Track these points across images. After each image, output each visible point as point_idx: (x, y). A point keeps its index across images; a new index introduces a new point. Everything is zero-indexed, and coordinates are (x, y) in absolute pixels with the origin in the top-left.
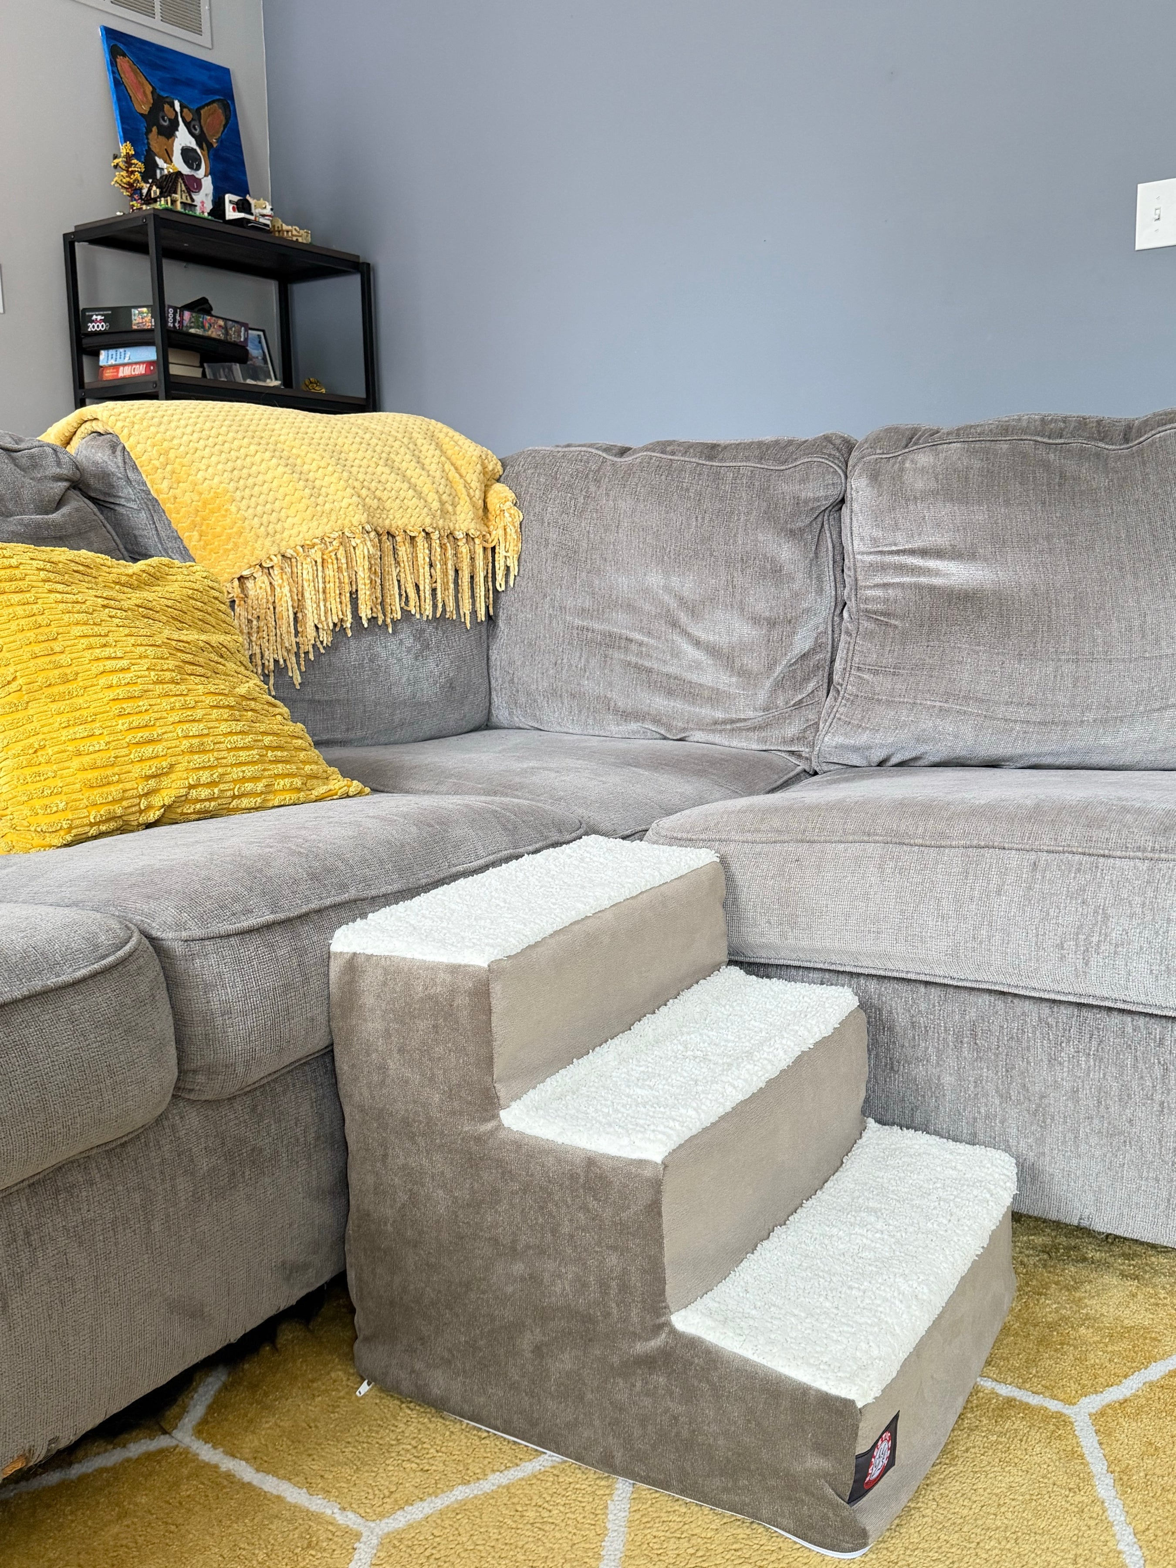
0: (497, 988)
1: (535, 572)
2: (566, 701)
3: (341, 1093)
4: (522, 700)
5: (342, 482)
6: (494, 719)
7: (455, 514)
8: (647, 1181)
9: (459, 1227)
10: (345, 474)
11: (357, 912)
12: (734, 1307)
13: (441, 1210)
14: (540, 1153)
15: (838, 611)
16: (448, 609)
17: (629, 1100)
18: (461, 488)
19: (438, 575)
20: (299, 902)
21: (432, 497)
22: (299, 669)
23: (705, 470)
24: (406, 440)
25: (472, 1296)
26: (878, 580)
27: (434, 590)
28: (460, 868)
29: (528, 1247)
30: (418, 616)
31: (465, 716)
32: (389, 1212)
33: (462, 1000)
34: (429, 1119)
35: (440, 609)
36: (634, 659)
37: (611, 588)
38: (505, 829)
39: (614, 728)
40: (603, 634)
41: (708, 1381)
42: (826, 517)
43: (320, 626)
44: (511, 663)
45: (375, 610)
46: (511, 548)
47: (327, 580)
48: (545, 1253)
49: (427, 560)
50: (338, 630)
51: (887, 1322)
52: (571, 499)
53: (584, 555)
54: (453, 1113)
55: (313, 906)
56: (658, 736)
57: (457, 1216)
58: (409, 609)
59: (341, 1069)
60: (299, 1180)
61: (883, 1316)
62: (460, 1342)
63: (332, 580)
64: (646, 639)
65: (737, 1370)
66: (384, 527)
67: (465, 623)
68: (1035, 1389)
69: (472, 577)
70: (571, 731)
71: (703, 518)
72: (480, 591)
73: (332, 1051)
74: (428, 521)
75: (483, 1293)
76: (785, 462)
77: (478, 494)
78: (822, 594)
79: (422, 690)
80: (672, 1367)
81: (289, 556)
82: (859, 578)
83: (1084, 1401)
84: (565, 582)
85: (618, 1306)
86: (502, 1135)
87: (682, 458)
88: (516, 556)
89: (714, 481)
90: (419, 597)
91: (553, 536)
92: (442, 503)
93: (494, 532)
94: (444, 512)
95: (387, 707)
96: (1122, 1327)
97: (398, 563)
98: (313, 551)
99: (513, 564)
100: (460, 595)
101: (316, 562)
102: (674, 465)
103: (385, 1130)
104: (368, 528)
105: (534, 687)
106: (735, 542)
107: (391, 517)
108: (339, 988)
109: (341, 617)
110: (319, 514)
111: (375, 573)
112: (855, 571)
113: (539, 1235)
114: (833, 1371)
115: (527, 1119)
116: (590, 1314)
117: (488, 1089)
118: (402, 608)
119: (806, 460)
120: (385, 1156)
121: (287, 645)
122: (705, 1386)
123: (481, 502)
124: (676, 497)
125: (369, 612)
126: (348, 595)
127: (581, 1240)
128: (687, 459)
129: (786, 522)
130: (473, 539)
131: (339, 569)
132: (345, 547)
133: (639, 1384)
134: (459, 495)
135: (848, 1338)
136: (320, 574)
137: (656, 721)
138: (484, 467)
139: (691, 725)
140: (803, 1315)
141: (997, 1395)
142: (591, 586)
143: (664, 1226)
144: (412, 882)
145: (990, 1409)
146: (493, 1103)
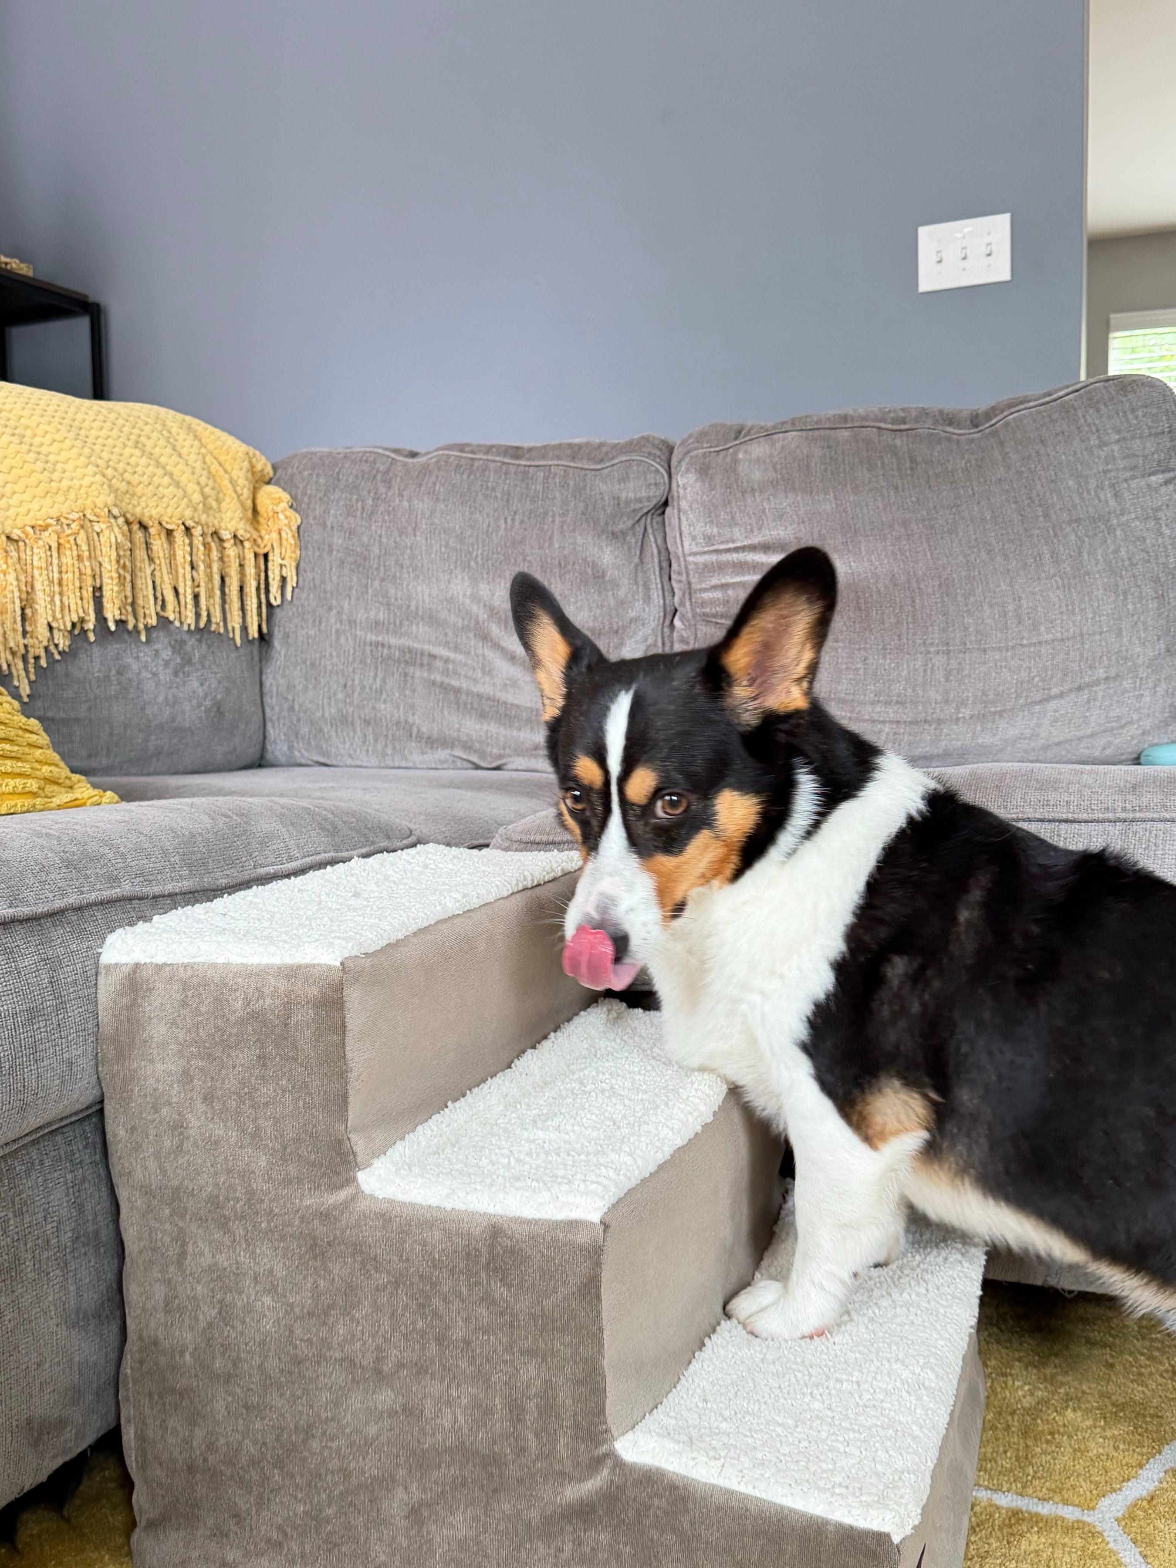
0: (353, 996)
1: (318, 582)
2: (358, 730)
3: (114, 1172)
4: (305, 730)
5: (82, 458)
6: (269, 756)
7: (220, 511)
8: (581, 1250)
9: (295, 1347)
10: (87, 451)
11: (133, 914)
12: (697, 1422)
13: (268, 1325)
14: (419, 1225)
15: (667, 622)
16: (213, 620)
17: (533, 1146)
18: (226, 483)
19: (201, 576)
20: (51, 895)
21: (191, 487)
22: (28, 677)
23: (512, 469)
24: (158, 426)
25: (315, 1445)
26: (715, 581)
27: (196, 597)
28: (271, 870)
29: (401, 1365)
30: (177, 624)
31: (235, 749)
32: (188, 1336)
33: (302, 1016)
34: (251, 1193)
35: (204, 619)
36: (438, 678)
37: (409, 598)
38: (323, 828)
39: (416, 758)
40: (403, 650)
41: (674, 1530)
42: (649, 521)
43: (54, 625)
44: (291, 687)
45: (124, 611)
46: (288, 554)
47: (64, 569)
48: (426, 1372)
49: (188, 558)
50: (77, 631)
51: (901, 1423)
52: (357, 501)
53: (376, 561)
54: (287, 1181)
55: (71, 901)
56: (470, 765)
57: (291, 1332)
58: (166, 615)
59: (115, 1136)
60: (51, 1299)
61: (892, 1413)
62: (296, 1514)
63: (70, 569)
64: (452, 655)
65: (718, 1509)
66: (133, 515)
67: (233, 639)
68: (1040, 1495)
69: (241, 589)
70: (365, 764)
71: (513, 520)
72: (252, 604)
73: (101, 1111)
74: (188, 513)
75: (332, 1440)
76: (601, 461)
77: (246, 493)
78: (649, 603)
79: (183, 713)
80: (618, 1516)
81: (16, 538)
82: (693, 580)
83: (1104, 1503)
84: (354, 592)
85: (537, 1436)
86: (362, 1206)
87: (485, 457)
88: (294, 564)
89: (523, 480)
90: (179, 603)
91: (338, 540)
92: (205, 497)
93: (267, 537)
94: (207, 508)
95: (140, 731)
96: (1113, 1404)
97: (151, 559)
98: (46, 534)
99: (290, 574)
100: (227, 607)
101: (50, 548)
102: (476, 464)
103: (182, 1217)
104: (115, 511)
105: (319, 714)
106: (551, 545)
107: (143, 504)
108: (114, 1016)
109: (82, 615)
110: (54, 491)
111: (124, 567)
112: (688, 575)
113: (417, 1346)
114: (854, 1495)
115: (397, 1181)
116: (495, 1453)
117: (340, 1142)
118: (157, 614)
119: (624, 458)
120: (182, 1255)
121: (12, 644)
122: (670, 1538)
123: (249, 503)
124: (480, 497)
125: (117, 612)
126: (91, 589)
127: (482, 1347)
128: (490, 458)
129: (607, 524)
130: (241, 542)
131: (80, 558)
132: (87, 532)
133: (568, 1547)
134: (224, 490)
135: (860, 1448)
136: (55, 561)
137: (468, 747)
138: (252, 466)
139: (507, 751)
140: (790, 1422)
141: (998, 1508)
142: (386, 595)
143: (604, 1314)
144: (207, 881)
145: (996, 1528)
146: (346, 1162)
